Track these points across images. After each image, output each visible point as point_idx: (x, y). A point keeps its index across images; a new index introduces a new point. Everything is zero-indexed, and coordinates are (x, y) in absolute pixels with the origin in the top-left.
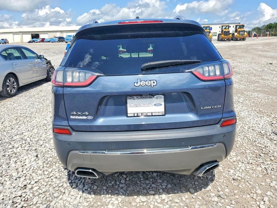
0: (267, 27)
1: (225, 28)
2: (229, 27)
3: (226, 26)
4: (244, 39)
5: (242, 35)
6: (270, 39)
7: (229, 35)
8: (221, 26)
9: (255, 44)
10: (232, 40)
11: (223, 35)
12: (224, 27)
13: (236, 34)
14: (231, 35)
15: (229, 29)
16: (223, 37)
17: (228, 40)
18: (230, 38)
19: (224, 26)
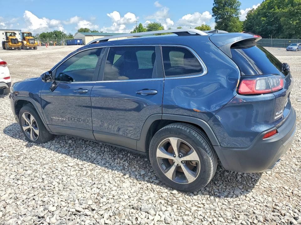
0: (41, 36)
1: (11, 35)
2: (15, 34)
3: (12, 33)
4: (35, 48)
5: (32, 43)
6: (59, 48)
7: (18, 43)
8: (3, 32)
9: (52, 53)
10: (22, 49)
11: (10, 43)
12: (8, 34)
13: (25, 42)
14: (20, 43)
15: (15, 36)
16: (11, 45)
17: (19, 49)
18: (20, 47)
19: (8, 32)
